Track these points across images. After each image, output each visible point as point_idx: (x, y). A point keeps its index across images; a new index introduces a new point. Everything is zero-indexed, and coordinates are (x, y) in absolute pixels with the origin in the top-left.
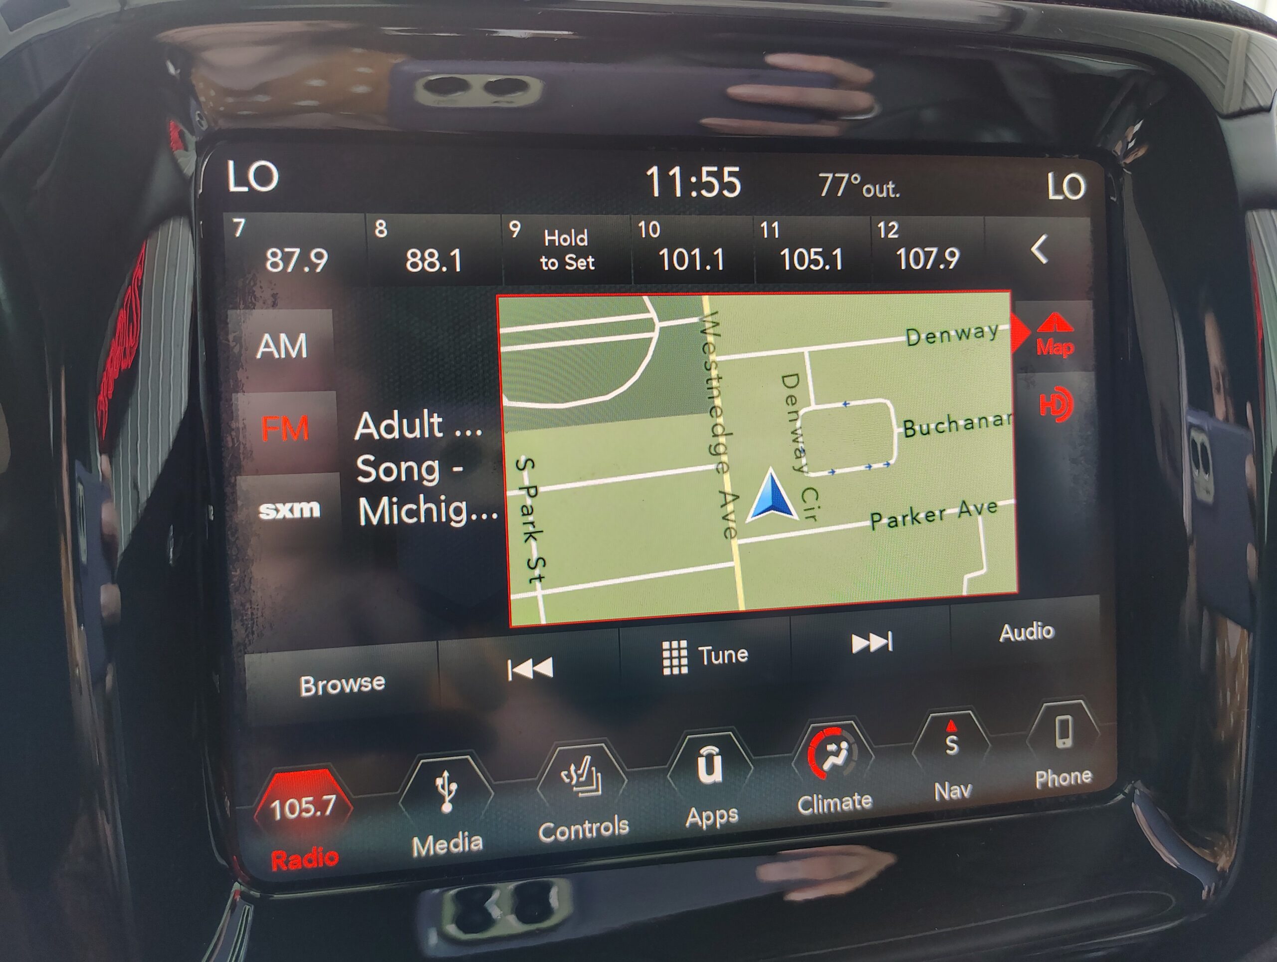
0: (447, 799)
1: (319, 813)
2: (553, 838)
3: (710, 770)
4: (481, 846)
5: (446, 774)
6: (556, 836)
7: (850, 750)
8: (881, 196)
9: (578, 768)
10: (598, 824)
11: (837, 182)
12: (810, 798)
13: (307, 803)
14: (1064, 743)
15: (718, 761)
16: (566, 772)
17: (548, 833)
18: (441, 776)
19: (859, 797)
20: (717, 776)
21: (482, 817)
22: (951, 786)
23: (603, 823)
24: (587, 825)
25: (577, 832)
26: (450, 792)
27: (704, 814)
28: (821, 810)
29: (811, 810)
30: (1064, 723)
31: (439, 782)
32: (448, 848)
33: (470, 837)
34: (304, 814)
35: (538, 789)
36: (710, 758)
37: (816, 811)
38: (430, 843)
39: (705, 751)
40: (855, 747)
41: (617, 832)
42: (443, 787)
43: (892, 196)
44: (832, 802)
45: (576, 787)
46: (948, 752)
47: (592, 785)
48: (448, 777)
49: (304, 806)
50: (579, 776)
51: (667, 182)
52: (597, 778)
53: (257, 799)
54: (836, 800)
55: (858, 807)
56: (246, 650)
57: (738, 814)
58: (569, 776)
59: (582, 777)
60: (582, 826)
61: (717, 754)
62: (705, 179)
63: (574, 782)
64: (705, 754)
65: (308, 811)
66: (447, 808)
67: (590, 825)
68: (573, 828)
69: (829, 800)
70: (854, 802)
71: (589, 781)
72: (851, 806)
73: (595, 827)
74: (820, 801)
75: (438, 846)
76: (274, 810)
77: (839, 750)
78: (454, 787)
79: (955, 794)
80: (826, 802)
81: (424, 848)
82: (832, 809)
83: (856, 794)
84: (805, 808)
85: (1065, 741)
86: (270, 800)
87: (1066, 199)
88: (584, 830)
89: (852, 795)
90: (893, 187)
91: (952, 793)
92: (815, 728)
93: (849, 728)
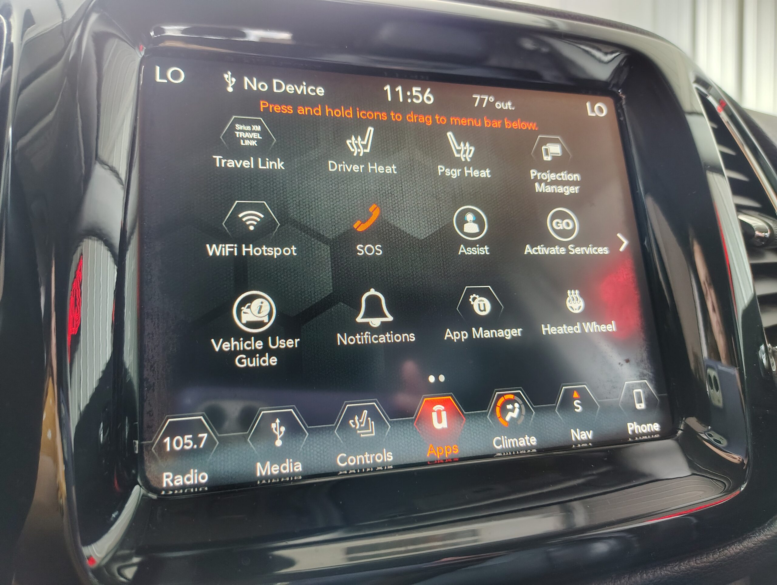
0: (279, 437)
1: (195, 446)
2: (346, 463)
3: (440, 421)
4: (301, 469)
5: (278, 421)
6: (348, 462)
7: (520, 408)
8: (505, 108)
9: (360, 418)
10: (374, 455)
11: (482, 100)
12: (499, 438)
13: (188, 439)
14: (640, 406)
15: (444, 414)
16: (352, 421)
17: (343, 460)
18: (274, 422)
19: (528, 438)
20: (444, 424)
21: (301, 449)
22: (581, 431)
23: (377, 454)
24: (367, 455)
25: (361, 459)
26: (280, 433)
27: (438, 449)
28: (507, 446)
29: (501, 446)
30: (638, 394)
31: (273, 426)
32: (280, 470)
33: (293, 463)
34: (186, 447)
35: (335, 432)
36: (439, 413)
37: (504, 447)
38: (268, 467)
39: (436, 408)
40: (523, 406)
41: (385, 460)
42: (276, 429)
43: (511, 109)
44: (513, 441)
45: (359, 430)
46: (576, 410)
47: (369, 429)
48: (279, 423)
49: (186, 441)
50: (361, 423)
51: (395, 94)
52: (372, 424)
53: (156, 435)
54: (515, 439)
55: (528, 444)
57: (458, 449)
58: (354, 423)
59: (362, 424)
60: (364, 456)
61: (444, 410)
63: (358, 427)
64: (436, 410)
65: (188, 444)
66: (279, 443)
67: (369, 455)
68: (358, 457)
69: (511, 439)
70: (526, 440)
71: (367, 427)
72: (524, 444)
73: (372, 456)
74: (506, 440)
75: (273, 469)
76: (166, 444)
77: (514, 408)
78: (283, 429)
79: (583, 436)
80: (509, 441)
81: (264, 470)
82: (513, 445)
83: (526, 436)
84: (498, 445)
85: (640, 404)
86: (164, 437)
87: (597, 116)
88: (365, 458)
89: (524, 437)
90: (510, 104)
91: (581, 436)
92: (498, 395)
93: (518, 395)
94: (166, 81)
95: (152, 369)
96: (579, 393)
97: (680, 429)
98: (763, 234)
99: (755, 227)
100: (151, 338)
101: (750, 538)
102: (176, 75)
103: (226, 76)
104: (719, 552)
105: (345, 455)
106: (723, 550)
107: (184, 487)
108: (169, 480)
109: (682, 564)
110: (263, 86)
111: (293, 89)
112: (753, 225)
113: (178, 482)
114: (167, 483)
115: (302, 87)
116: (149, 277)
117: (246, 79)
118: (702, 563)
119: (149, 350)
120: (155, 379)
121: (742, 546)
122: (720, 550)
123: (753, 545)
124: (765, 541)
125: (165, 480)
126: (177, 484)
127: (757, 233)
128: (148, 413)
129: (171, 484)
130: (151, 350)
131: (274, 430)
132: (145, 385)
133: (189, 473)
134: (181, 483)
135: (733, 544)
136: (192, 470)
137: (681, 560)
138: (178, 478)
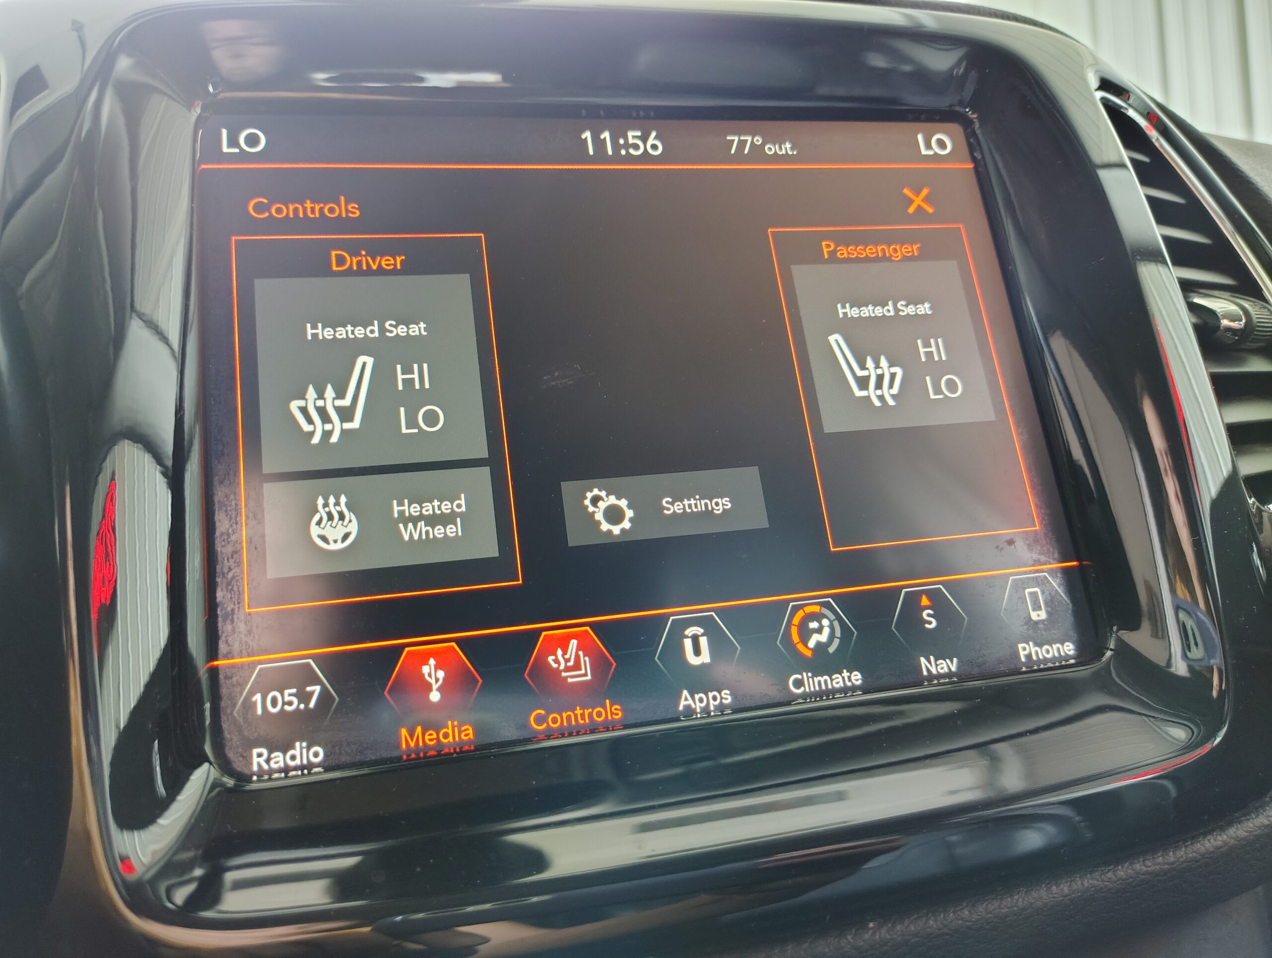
0: (435, 687)
1: (302, 706)
2: (545, 725)
3: (697, 652)
4: (471, 736)
5: (432, 662)
6: (548, 724)
7: (832, 627)
8: (781, 153)
9: (565, 652)
10: (590, 710)
11: (742, 144)
12: (799, 677)
13: (290, 695)
14: (1039, 615)
15: (703, 641)
16: (553, 657)
17: (540, 720)
18: (427, 664)
19: (848, 674)
20: (705, 657)
22: (937, 659)
23: (595, 708)
25: (569, 717)
26: (437, 680)
27: (697, 697)
28: (812, 689)
29: (802, 688)
30: (1034, 595)
31: (425, 669)
32: (437, 739)
33: (459, 727)
34: (287, 708)
36: (695, 639)
37: (807, 690)
38: (418, 735)
39: (690, 631)
40: (836, 624)
41: (610, 717)
42: (430, 675)
43: (791, 153)
44: (822, 679)
45: (565, 672)
46: (927, 626)
47: (580, 669)
48: (434, 665)
49: (287, 698)
50: (567, 661)
51: (599, 144)
52: (585, 662)
53: (239, 691)
54: (826, 677)
55: (849, 683)
56: (229, 540)
57: (730, 695)
58: (557, 661)
59: (570, 661)
60: (574, 713)
61: (703, 635)
62: (631, 141)
63: (562, 667)
64: (690, 635)
65: (290, 703)
66: (435, 696)
67: (582, 711)
68: (565, 715)
69: (819, 678)
70: (843, 678)
71: (577, 666)
72: (842, 684)
73: (586, 712)
74: (810, 679)
75: (427, 738)
76: (255, 703)
77: (822, 627)
78: (441, 674)
79: (942, 668)
80: (816, 680)
81: (412, 739)
82: (823, 687)
83: (845, 671)
84: (798, 687)
85: (1039, 612)
86: (252, 693)
87: (936, 154)
88: (576, 716)
89: (840, 673)
90: (790, 146)
91: (939, 667)
92: (794, 607)
93: (828, 605)
94: (237, 150)
95: (230, 587)
96: (928, 598)
97: (1108, 649)
98: (1234, 323)
99: (1221, 314)
100: (226, 541)
101: (1239, 822)
102: (252, 140)
104: (1186, 848)
105: (543, 712)
106: (1192, 844)
107: (285, 769)
108: (262, 760)
109: (1120, 867)
112: (1218, 311)
113: (276, 763)
114: (259, 765)
118: (1155, 865)
119: (224, 559)
120: (234, 604)
121: (1225, 837)
122: (1187, 844)
123: (1245, 833)
124: (1267, 826)
125: (255, 760)
126: (273, 765)
127: (1225, 322)
128: (226, 656)
129: (266, 767)
130: (226, 559)
131: (427, 677)
132: (219, 612)
133: (293, 748)
134: (282, 764)
135: (1210, 832)
136: (298, 744)
137: (1118, 862)
138: (275, 757)
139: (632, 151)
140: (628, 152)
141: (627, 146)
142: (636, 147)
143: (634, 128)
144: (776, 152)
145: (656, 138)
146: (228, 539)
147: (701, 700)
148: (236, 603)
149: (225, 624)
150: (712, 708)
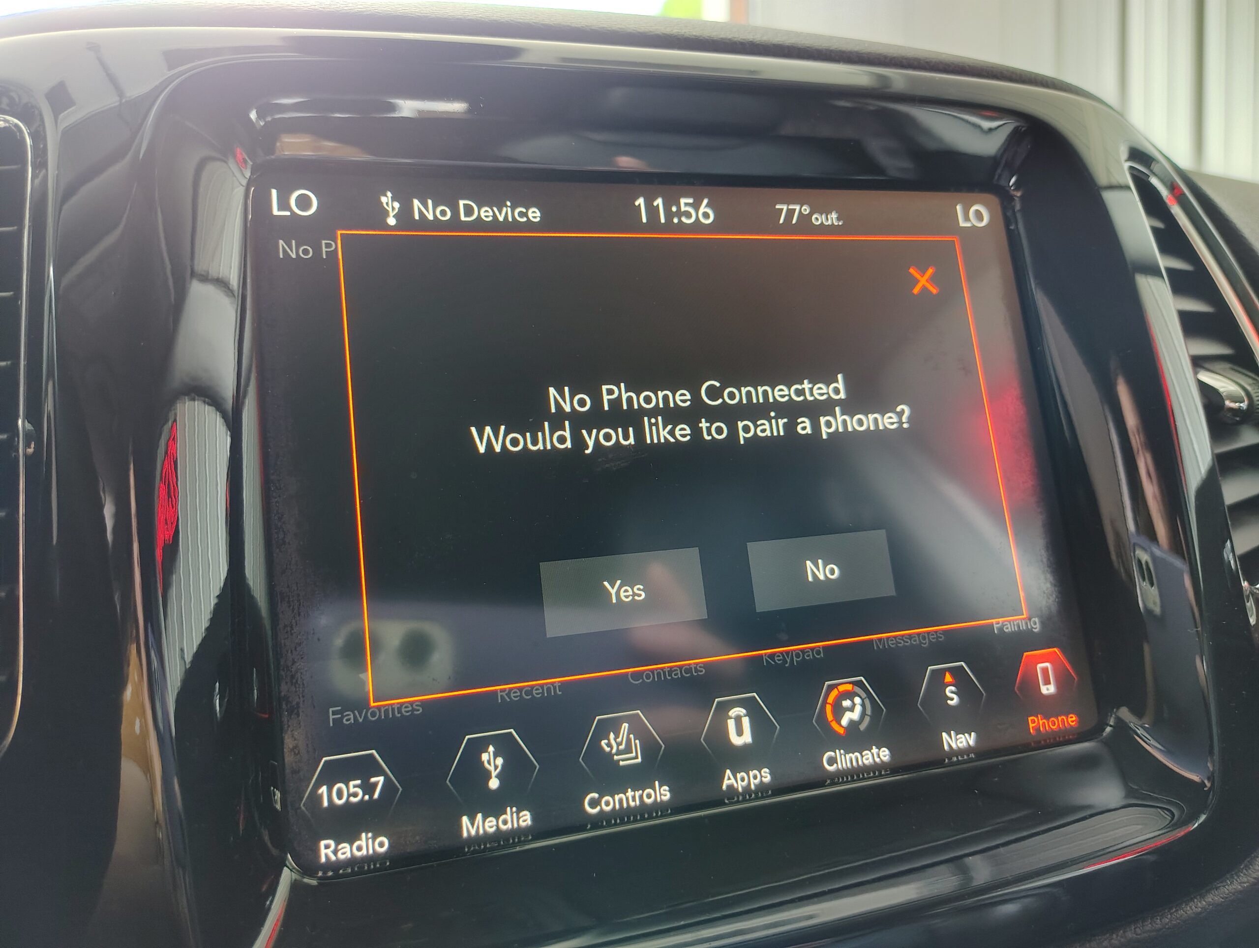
0: (494, 774)
1: (367, 797)
2: (598, 808)
3: (740, 732)
4: (529, 822)
5: (491, 749)
6: (601, 807)
7: (863, 705)
8: (827, 224)
9: (617, 736)
10: (641, 792)
11: (790, 213)
12: (832, 754)
13: (355, 786)
14: (1048, 689)
15: (746, 721)
16: (606, 741)
17: (593, 804)
18: (486, 751)
19: (877, 750)
20: (747, 738)
21: (529, 791)
22: (957, 734)
23: (645, 790)
24: (630, 793)
25: (621, 801)
26: (496, 767)
27: (739, 776)
28: (844, 765)
29: (835, 765)
30: (1045, 671)
31: (485, 757)
32: (497, 826)
33: (518, 813)
34: (352, 799)
35: (581, 760)
36: (738, 720)
37: (840, 766)
38: (479, 822)
39: (733, 713)
40: (867, 702)
41: (659, 799)
42: (489, 763)
43: (836, 224)
44: (853, 756)
45: (617, 755)
46: (949, 702)
47: (632, 752)
48: (494, 752)
49: (352, 790)
50: (619, 744)
51: (652, 212)
52: (636, 744)
53: (305, 783)
54: (857, 754)
55: (877, 760)
57: (770, 774)
58: (609, 745)
59: (622, 745)
60: (625, 795)
61: (745, 716)
63: (614, 751)
64: (733, 716)
65: (355, 795)
66: (494, 784)
67: (633, 793)
68: (617, 797)
69: (851, 755)
70: (873, 755)
71: (628, 750)
72: (871, 760)
73: (637, 794)
74: (843, 756)
75: (487, 824)
76: (321, 796)
77: (854, 705)
78: (500, 761)
79: (961, 742)
80: (848, 756)
81: (473, 827)
82: (855, 764)
83: (874, 747)
84: (830, 764)
85: (1048, 686)
86: (318, 785)
87: (974, 226)
88: (627, 799)
89: (870, 749)
90: (836, 216)
91: (958, 742)
92: (829, 686)
93: (859, 684)
94: (288, 213)
95: (294, 681)
96: (952, 676)
97: (1108, 725)
98: (1237, 404)
99: (1224, 394)
100: (289, 632)
101: (1217, 888)
102: (304, 202)
103: (384, 200)
104: (1171, 914)
105: (596, 795)
106: (1177, 911)
107: (352, 862)
108: (329, 851)
109: (1114, 936)
110: (443, 213)
111: (491, 214)
112: (1221, 390)
113: (344, 854)
114: (326, 855)
115: (504, 209)
116: (281, 536)
117: (416, 203)
118: (1144, 933)
119: (287, 652)
120: (299, 698)
121: (1204, 903)
122: (1172, 911)
123: (1221, 900)
124: (1241, 892)
125: (323, 851)
126: (341, 857)
127: (1228, 403)
128: (292, 750)
129: (333, 858)
130: (290, 651)
131: (486, 765)
132: (284, 706)
133: (360, 839)
134: (349, 855)
135: (1192, 900)
136: (364, 835)
137: (1113, 931)
138: (343, 848)
139: (684, 219)
140: (680, 221)
141: (679, 214)
142: (688, 215)
143: (686, 196)
144: (822, 222)
145: (707, 205)
146: (291, 631)
147: (743, 780)
148: (301, 696)
149: (290, 719)
150: (753, 787)
